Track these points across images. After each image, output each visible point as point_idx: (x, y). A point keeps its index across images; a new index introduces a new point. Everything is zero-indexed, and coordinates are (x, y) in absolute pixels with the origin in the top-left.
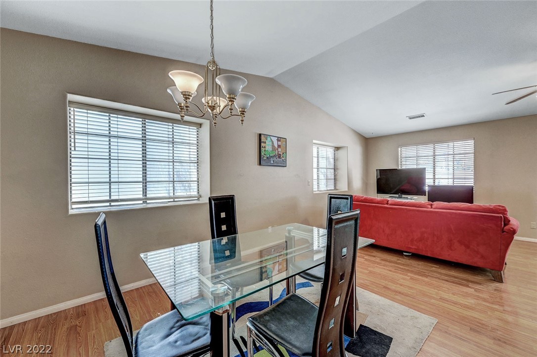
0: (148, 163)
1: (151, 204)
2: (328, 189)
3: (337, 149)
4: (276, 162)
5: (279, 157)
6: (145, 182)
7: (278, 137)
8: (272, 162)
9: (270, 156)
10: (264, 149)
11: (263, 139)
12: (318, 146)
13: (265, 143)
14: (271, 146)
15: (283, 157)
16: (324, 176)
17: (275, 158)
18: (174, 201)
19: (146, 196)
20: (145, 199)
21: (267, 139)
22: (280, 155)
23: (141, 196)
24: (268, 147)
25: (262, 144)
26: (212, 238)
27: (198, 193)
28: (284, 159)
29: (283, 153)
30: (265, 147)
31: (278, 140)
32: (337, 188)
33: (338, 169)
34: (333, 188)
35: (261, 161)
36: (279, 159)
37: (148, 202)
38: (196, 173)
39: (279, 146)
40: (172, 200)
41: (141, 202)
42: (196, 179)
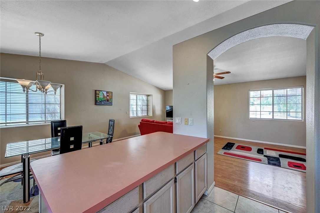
0: (29, 105)
1: (31, 124)
2: (143, 115)
3: (148, 96)
4: (106, 103)
5: (108, 101)
6: (27, 114)
7: (107, 92)
8: (103, 103)
9: (101, 100)
10: (98, 97)
11: (97, 92)
12: (137, 94)
13: (99, 94)
14: (102, 96)
15: (110, 101)
16: (141, 109)
17: (105, 102)
18: (45, 123)
19: (28, 120)
20: (27, 122)
21: (100, 93)
22: (108, 100)
23: (25, 121)
24: (101, 96)
25: (97, 95)
26: (52, 137)
27: (60, 118)
28: (111, 102)
29: (110, 99)
30: (98, 96)
31: (107, 93)
32: (148, 115)
33: (148, 105)
34: (146, 115)
35: (96, 103)
36: (108, 102)
37: (29, 123)
38: (59, 109)
39: (108, 96)
40: (44, 122)
41: (25, 123)
42: (59, 112)
